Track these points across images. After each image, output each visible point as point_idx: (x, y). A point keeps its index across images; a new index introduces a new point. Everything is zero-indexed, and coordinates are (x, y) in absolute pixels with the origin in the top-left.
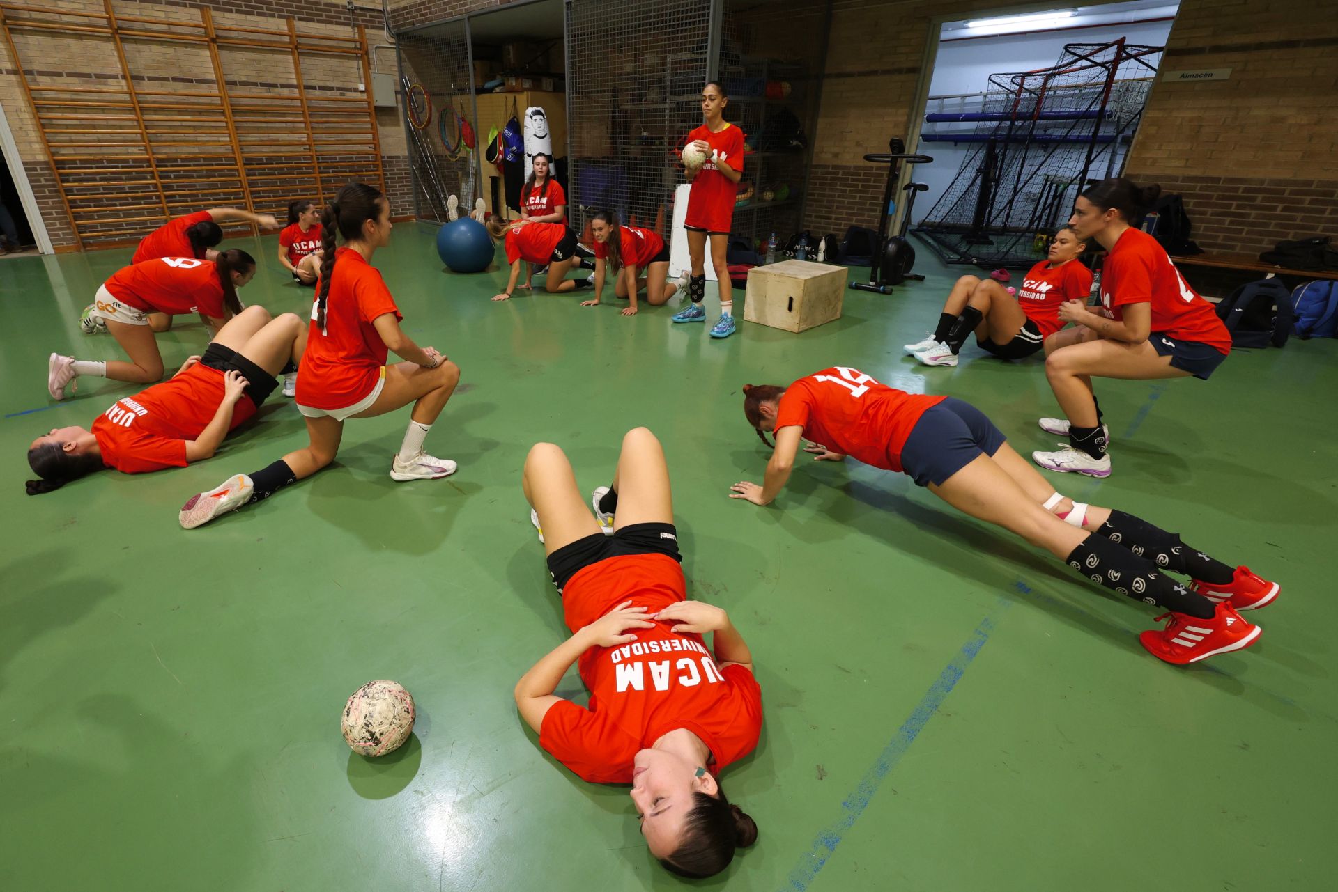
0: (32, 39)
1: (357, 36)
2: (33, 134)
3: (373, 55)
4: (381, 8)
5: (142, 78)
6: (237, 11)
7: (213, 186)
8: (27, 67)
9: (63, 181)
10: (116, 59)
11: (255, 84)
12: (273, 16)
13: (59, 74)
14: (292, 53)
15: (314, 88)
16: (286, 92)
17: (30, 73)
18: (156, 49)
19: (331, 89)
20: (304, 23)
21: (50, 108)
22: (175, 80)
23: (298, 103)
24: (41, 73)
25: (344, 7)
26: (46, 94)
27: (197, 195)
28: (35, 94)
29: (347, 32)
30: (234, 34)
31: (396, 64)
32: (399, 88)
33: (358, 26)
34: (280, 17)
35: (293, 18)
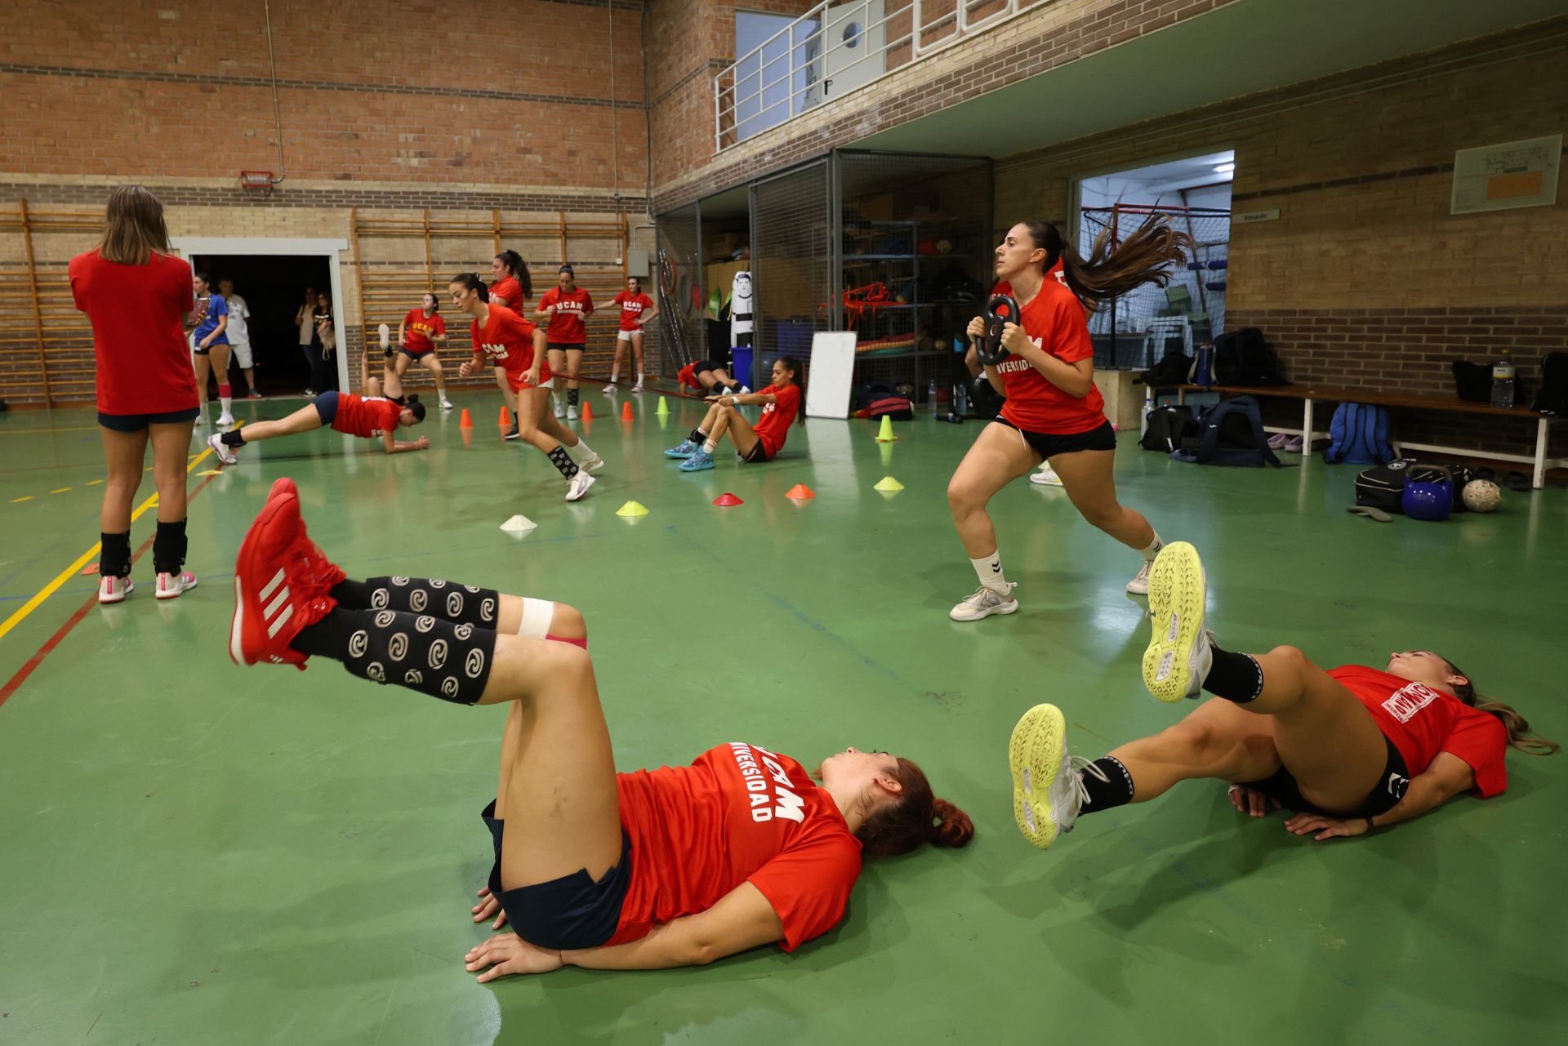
0: (371, 241)
1: (620, 220)
2: (356, 305)
3: (633, 235)
4: (645, 196)
5: (440, 263)
6: (521, 209)
8: (363, 259)
9: (368, 340)
10: (425, 250)
12: (550, 210)
13: (384, 263)
14: (560, 237)
16: (551, 268)
17: (364, 263)
18: (455, 241)
19: (592, 264)
20: (575, 214)
21: (372, 288)
22: (464, 263)
24: (372, 263)
25: (612, 198)
26: (371, 278)
28: (364, 278)
29: (611, 217)
31: (654, 240)
32: (654, 260)
33: (622, 212)
34: (555, 210)
35: (566, 211)
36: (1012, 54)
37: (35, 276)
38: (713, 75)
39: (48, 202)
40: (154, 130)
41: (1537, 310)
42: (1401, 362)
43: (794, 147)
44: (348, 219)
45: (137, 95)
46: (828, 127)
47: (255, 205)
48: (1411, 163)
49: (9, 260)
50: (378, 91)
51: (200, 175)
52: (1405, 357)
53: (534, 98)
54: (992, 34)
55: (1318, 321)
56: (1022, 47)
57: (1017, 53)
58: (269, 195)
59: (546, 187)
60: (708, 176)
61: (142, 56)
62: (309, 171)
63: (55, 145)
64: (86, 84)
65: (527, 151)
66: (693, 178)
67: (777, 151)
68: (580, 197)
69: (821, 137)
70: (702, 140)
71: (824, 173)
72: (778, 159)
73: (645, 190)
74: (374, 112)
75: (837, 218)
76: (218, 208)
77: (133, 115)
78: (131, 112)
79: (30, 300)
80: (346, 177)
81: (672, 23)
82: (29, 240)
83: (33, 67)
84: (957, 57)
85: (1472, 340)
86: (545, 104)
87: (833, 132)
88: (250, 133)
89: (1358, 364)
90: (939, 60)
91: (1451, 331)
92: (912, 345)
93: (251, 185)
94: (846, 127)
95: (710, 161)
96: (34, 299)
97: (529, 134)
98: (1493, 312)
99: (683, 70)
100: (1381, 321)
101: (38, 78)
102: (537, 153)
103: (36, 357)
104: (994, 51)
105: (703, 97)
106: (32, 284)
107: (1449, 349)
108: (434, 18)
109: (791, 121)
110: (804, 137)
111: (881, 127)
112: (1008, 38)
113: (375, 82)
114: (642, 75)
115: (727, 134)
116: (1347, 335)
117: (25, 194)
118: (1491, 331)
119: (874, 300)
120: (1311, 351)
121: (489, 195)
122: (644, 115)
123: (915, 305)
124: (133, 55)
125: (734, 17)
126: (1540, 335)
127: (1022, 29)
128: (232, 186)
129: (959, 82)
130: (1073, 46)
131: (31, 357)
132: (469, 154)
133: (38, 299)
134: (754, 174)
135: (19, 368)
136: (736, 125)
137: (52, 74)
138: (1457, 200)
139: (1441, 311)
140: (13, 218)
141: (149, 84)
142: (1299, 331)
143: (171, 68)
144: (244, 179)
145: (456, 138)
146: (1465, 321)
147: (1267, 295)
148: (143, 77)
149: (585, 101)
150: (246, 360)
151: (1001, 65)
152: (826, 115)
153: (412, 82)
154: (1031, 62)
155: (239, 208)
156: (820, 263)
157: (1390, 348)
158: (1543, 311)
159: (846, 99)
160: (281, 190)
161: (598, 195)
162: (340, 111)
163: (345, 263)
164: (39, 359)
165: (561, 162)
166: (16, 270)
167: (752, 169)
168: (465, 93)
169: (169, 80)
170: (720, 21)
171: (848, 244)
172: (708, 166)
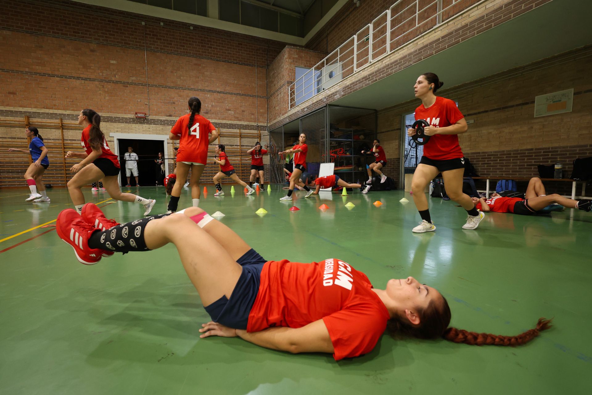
1: (258, 132)
3: (262, 137)
6: (227, 128)
7: (212, 170)
11: (228, 145)
12: (236, 129)
14: (239, 137)
15: (244, 146)
16: (236, 147)
17: (176, 143)
19: (249, 146)
20: (244, 130)
23: (239, 150)
25: (256, 126)
27: (207, 173)
29: (255, 132)
30: (225, 133)
31: (269, 139)
32: (269, 146)
33: (259, 130)
34: (237, 129)
35: (241, 129)
36: (388, 67)
37: (64, 144)
38: (288, 86)
39: (70, 120)
40: (107, 98)
41: (567, 147)
42: (518, 167)
43: (314, 105)
44: (170, 129)
45: (102, 87)
46: (325, 98)
47: (140, 124)
48: (520, 102)
49: (55, 138)
50: (181, 89)
51: (122, 113)
52: (519, 166)
53: (232, 94)
54: (381, 61)
55: (488, 155)
56: (391, 64)
57: (390, 66)
58: (145, 121)
59: (235, 121)
60: (287, 117)
61: (104, 74)
62: (158, 113)
63: (73, 102)
64: (85, 83)
65: (229, 110)
66: (282, 119)
67: (308, 107)
68: (245, 125)
69: (323, 101)
70: (285, 106)
71: (324, 112)
72: (309, 110)
73: (266, 124)
74: (180, 96)
75: (328, 127)
76: (127, 124)
77: (100, 93)
78: (99, 92)
79: (62, 151)
80: (170, 116)
81: (275, 71)
82: (62, 132)
83: (67, 76)
84: (369, 70)
85: (543, 159)
86: (235, 96)
87: (327, 99)
88: (139, 100)
89: (503, 169)
90: (363, 72)
91: (535, 156)
92: (352, 169)
93: (138, 117)
94: (331, 97)
95: (287, 113)
96: (63, 151)
97: (230, 105)
98: (551, 149)
99: (279, 85)
100: (510, 154)
101: (68, 80)
102: (232, 111)
103: (63, 170)
104: (382, 66)
105: (285, 93)
106: (63, 146)
107: (535, 162)
108: (200, 67)
109: (313, 97)
110: (318, 101)
111: (343, 96)
112: (387, 61)
113: (181, 87)
114: (266, 88)
115: (292, 104)
116: (498, 159)
117: (62, 117)
118: (550, 155)
119: (340, 154)
120: (486, 165)
121: (217, 123)
122: (266, 100)
123: (353, 156)
124: (101, 74)
125: (295, 68)
126: (568, 156)
127: (391, 58)
128: (132, 117)
129: (370, 78)
130: (410, 61)
131: (61, 170)
132: (211, 110)
133: (64, 151)
134: (301, 115)
135: (56, 174)
136: (295, 101)
137: (73, 79)
138: (536, 113)
139: (532, 149)
140: (57, 124)
141: (106, 83)
142: (481, 159)
143: (113, 79)
144: (136, 115)
145: (206, 105)
146: (541, 152)
147: (470, 148)
148: (104, 81)
149: (248, 96)
150: (136, 174)
151: (384, 70)
152: (325, 94)
153: (192, 87)
154: (395, 68)
155: (134, 124)
156: (322, 141)
157: (513, 163)
158: (569, 148)
159: (332, 88)
160: (148, 119)
161: (251, 124)
162: (169, 95)
163: (169, 143)
164: (64, 171)
165: (240, 114)
166: (57, 141)
167: (300, 114)
168: (210, 91)
169: (113, 83)
170: (291, 69)
171: (332, 136)
172: (286, 114)
